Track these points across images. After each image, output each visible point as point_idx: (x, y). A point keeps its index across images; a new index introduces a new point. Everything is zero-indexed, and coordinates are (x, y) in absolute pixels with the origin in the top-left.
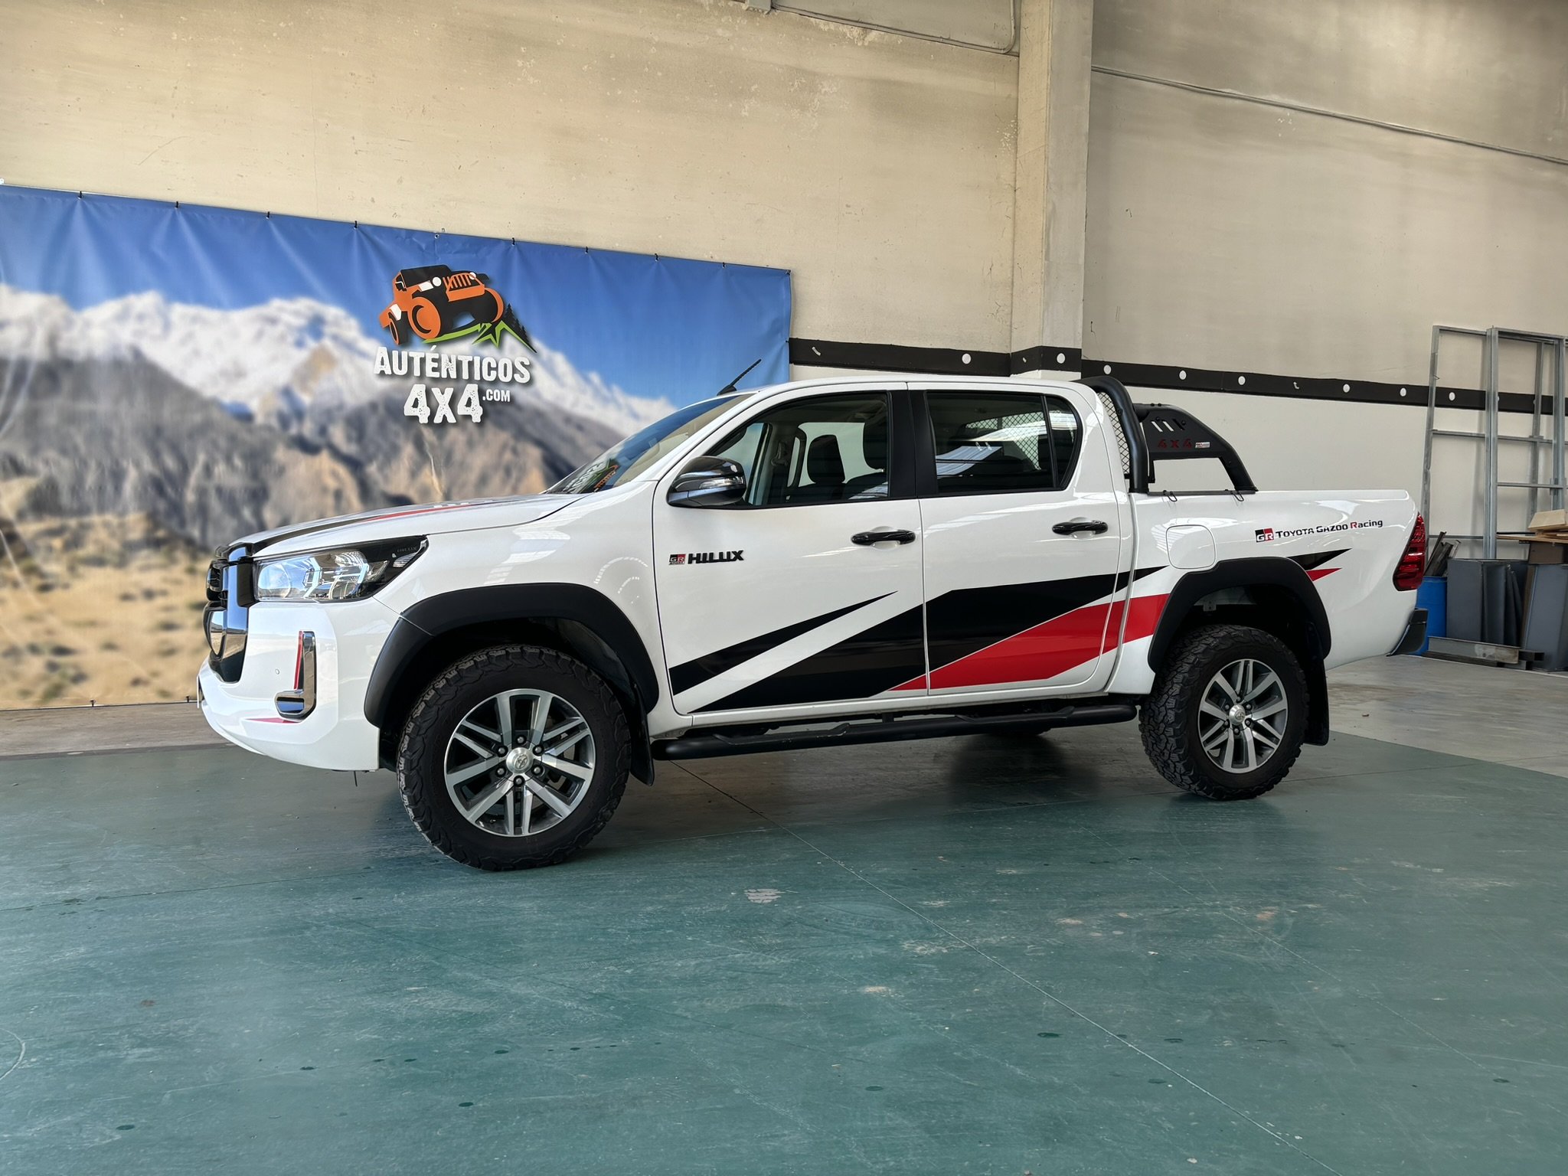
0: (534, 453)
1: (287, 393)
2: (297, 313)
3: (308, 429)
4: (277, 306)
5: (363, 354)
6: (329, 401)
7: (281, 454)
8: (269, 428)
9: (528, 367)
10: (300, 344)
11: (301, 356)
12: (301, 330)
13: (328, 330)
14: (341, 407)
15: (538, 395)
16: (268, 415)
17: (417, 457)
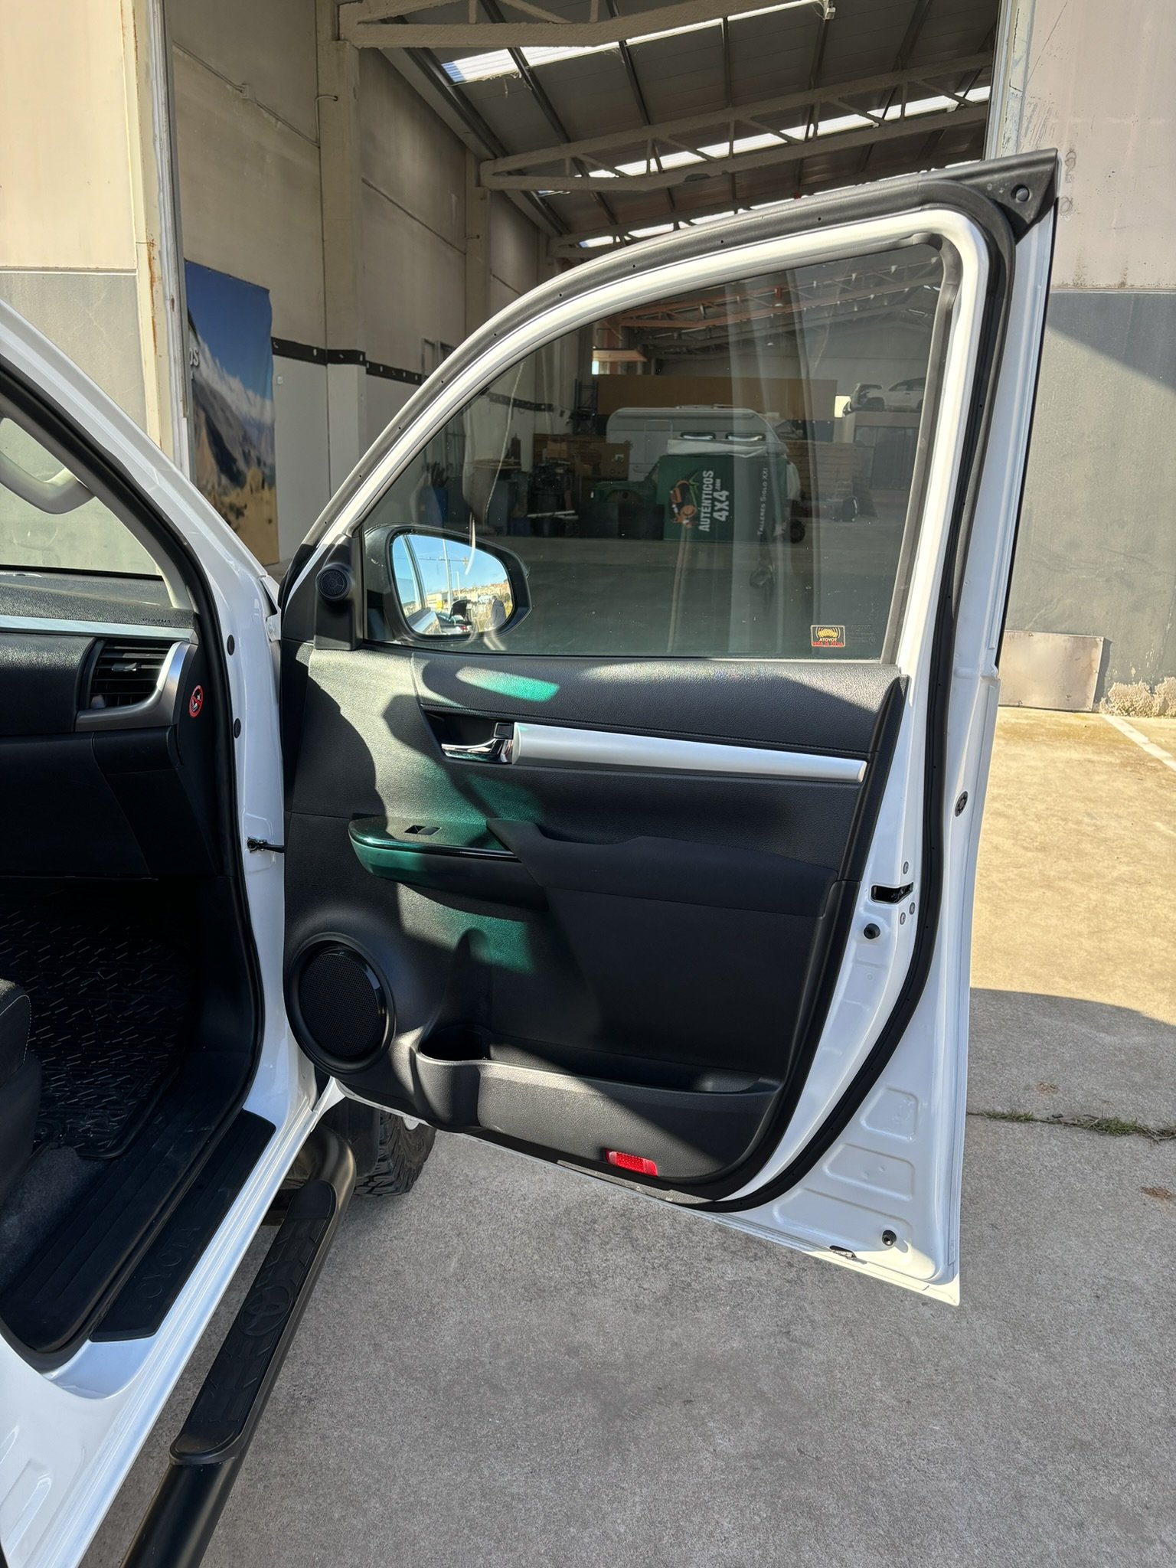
0: (202, 415)
9: (198, 354)
15: (201, 374)
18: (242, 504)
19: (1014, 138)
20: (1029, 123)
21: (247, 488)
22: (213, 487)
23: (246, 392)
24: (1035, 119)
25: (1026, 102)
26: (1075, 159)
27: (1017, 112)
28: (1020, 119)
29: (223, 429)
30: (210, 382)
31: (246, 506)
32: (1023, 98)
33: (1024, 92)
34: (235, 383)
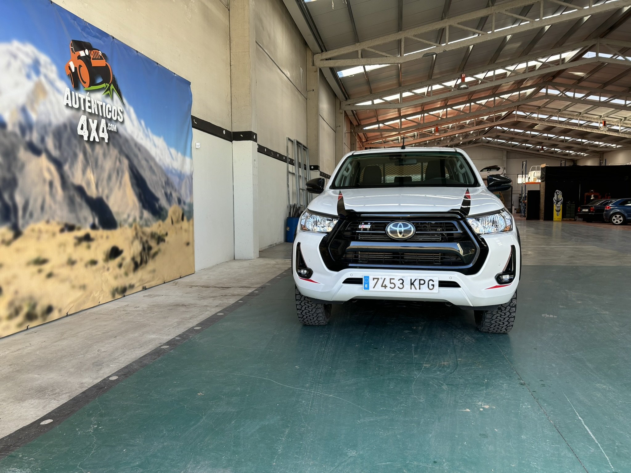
0: (126, 162)
1: (24, 110)
2: (27, 54)
3: (35, 137)
4: (16, 45)
5: (58, 91)
6: (44, 119)
7: (23, 154)
8: (15, 135)
9: (122, 113)
10: (28, 76)
11: (29, 85)
12: (29, 66)
13: (42, 70)
14: (50, 124)
15: (125, 129)
16: (14, 125)
17: (84, 162)
18: (163, 232)
21: (168, 220)
22: (135, 220)
23: (168, 149)
29: (146, 175)
30: (135, 137)
31: (167, 234)
34: (160, 141)
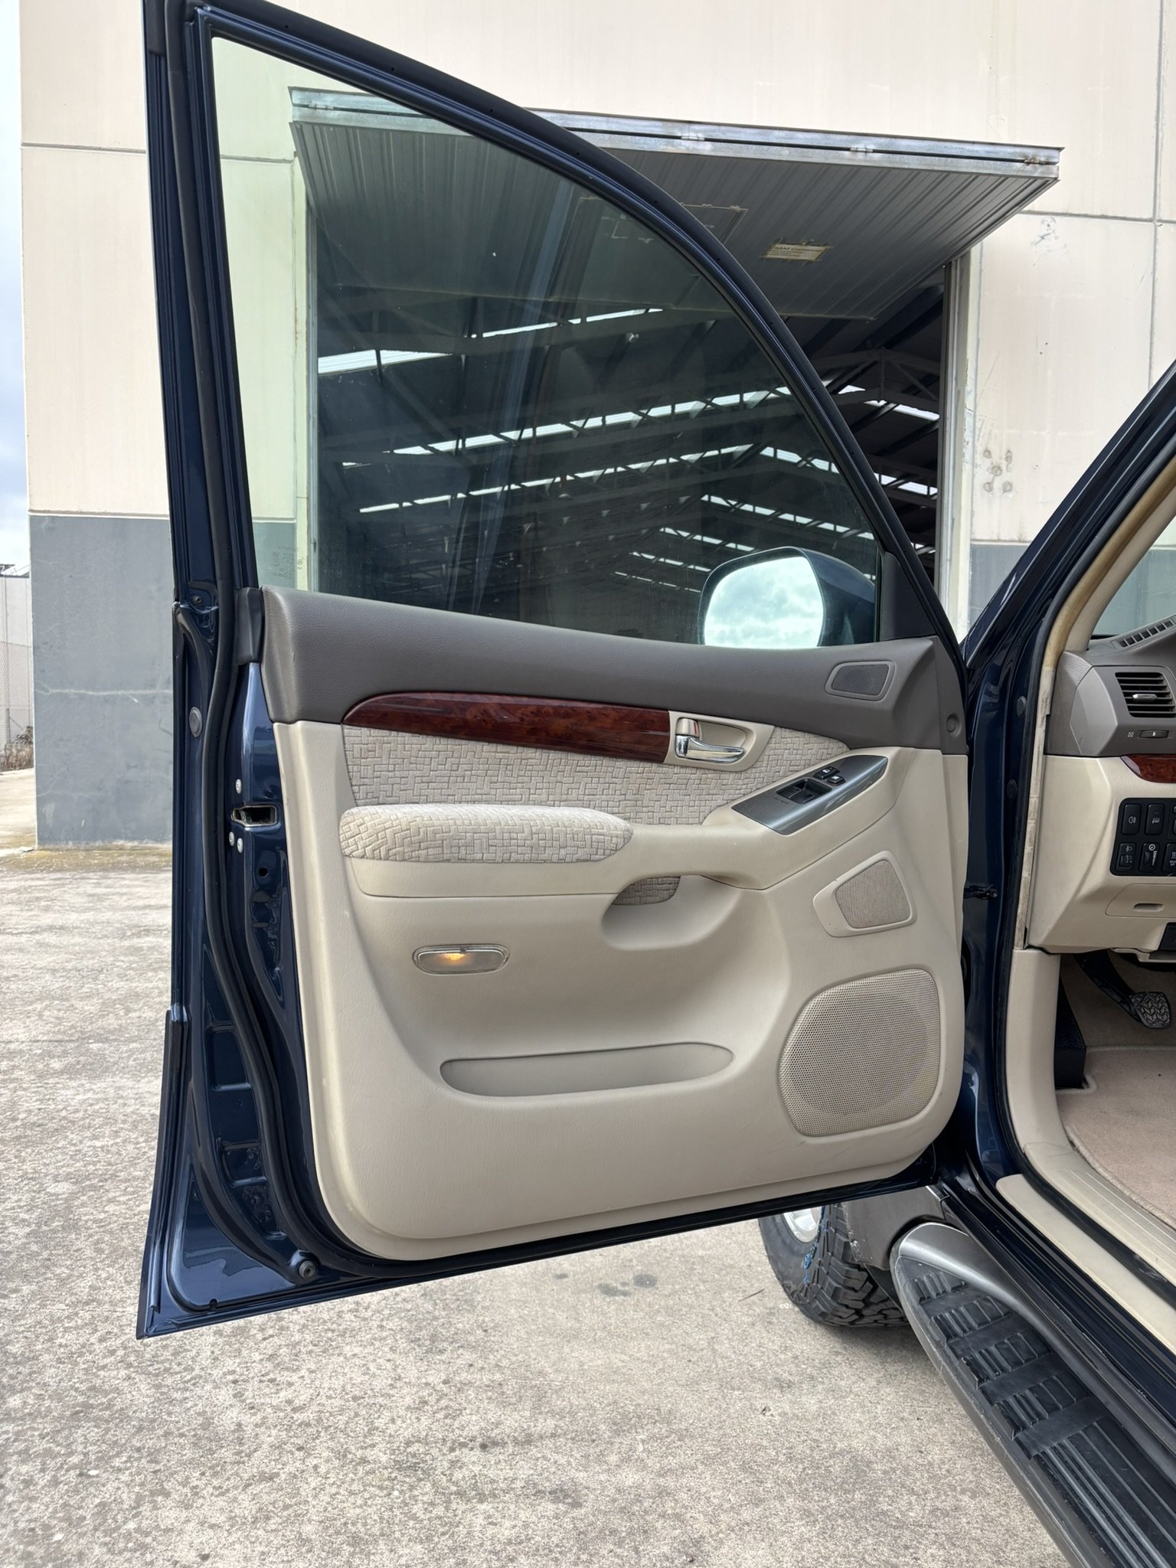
19: (971, 440)
20: (980, 432)
24: (983, 430)
25: (977, 419)
26: (1011, 457)
27: (972, 426)
28: (974, 429)
32: (975, 416)
33: (975, 413)
